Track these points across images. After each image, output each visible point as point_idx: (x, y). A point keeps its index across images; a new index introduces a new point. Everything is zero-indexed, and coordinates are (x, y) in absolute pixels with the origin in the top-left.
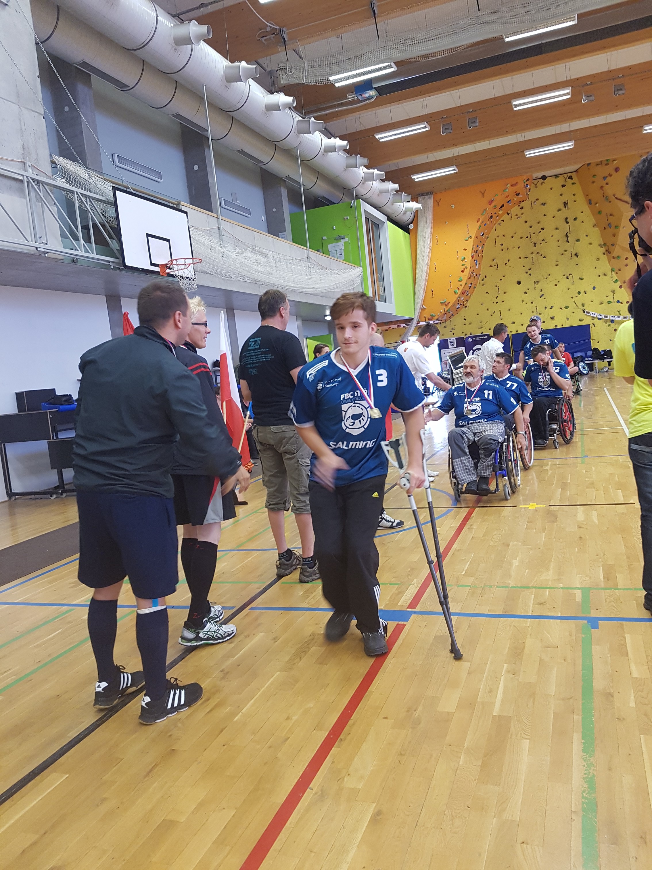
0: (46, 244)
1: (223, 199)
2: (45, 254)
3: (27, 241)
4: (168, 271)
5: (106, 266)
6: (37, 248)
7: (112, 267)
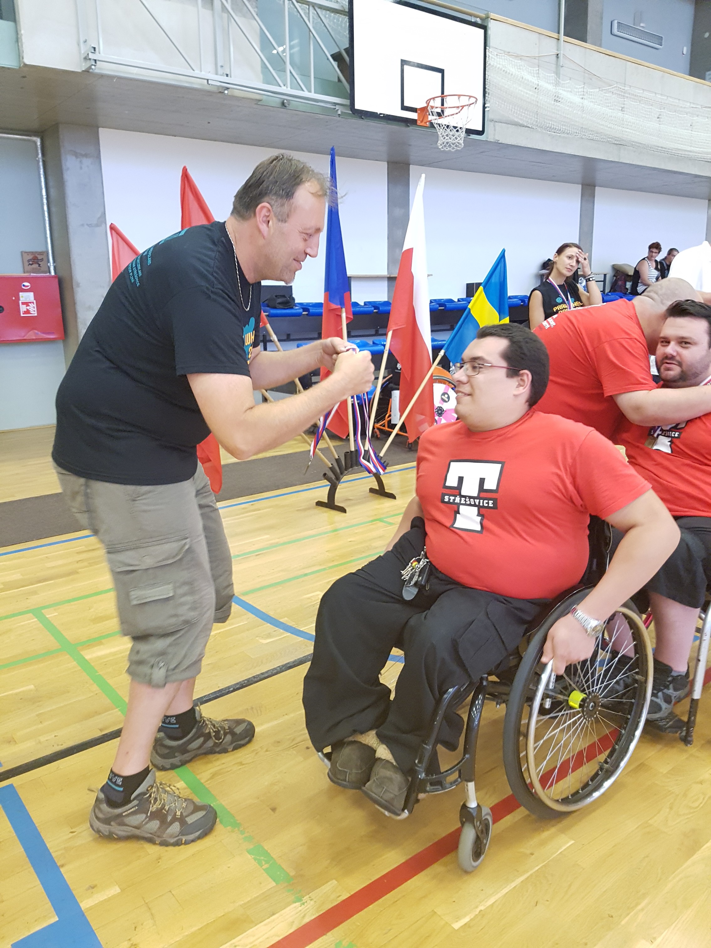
0: (227, 75)
1: (616, 21)
2: (225, 90)
3: (193, 70)
4: (430, 118)
5: (329, 111)
6: (208, 80)
7: (339, 112)
